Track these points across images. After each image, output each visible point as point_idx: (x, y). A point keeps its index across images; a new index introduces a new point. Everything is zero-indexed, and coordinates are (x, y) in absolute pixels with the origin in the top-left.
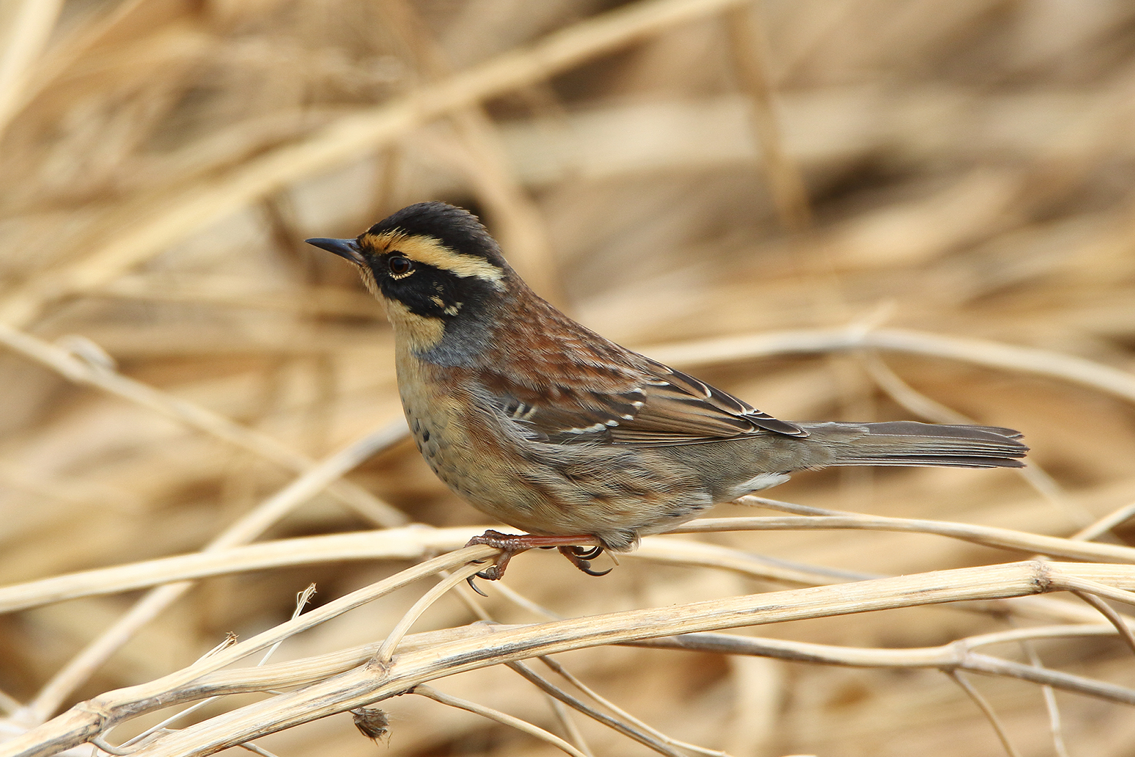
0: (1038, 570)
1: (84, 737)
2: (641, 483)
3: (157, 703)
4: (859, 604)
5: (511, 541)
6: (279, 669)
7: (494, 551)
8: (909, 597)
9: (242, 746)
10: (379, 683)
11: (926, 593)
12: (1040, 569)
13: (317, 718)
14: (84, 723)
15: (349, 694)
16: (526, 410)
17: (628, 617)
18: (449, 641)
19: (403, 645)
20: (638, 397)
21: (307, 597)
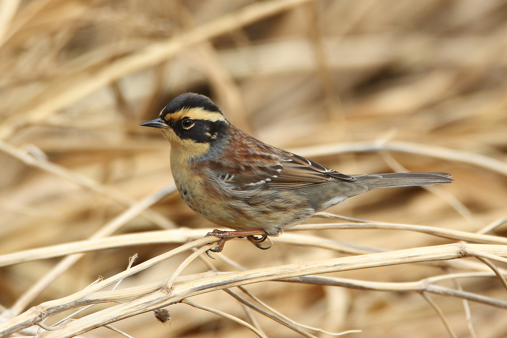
0: (460, 247)
1: (34, 322)
2: (283, 205)
3: (66, 307)
4: (381, 263)
5: (225, 234)
6: (121, 292)
7: (218, 239)
8: (403, 260)
9: (105, 326)
10: (166, 298)
11: (411, 258)
12: (461, 247)
13: (139, 314)
14: (34, 316)
15: (153, 303)
16: (230, 177)
17: (278, 269)
18: (198, 279)
19: (177, 281)
20: (279, 167)
21: (134, 259)
